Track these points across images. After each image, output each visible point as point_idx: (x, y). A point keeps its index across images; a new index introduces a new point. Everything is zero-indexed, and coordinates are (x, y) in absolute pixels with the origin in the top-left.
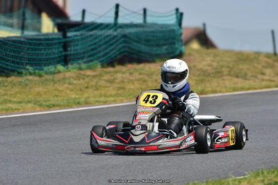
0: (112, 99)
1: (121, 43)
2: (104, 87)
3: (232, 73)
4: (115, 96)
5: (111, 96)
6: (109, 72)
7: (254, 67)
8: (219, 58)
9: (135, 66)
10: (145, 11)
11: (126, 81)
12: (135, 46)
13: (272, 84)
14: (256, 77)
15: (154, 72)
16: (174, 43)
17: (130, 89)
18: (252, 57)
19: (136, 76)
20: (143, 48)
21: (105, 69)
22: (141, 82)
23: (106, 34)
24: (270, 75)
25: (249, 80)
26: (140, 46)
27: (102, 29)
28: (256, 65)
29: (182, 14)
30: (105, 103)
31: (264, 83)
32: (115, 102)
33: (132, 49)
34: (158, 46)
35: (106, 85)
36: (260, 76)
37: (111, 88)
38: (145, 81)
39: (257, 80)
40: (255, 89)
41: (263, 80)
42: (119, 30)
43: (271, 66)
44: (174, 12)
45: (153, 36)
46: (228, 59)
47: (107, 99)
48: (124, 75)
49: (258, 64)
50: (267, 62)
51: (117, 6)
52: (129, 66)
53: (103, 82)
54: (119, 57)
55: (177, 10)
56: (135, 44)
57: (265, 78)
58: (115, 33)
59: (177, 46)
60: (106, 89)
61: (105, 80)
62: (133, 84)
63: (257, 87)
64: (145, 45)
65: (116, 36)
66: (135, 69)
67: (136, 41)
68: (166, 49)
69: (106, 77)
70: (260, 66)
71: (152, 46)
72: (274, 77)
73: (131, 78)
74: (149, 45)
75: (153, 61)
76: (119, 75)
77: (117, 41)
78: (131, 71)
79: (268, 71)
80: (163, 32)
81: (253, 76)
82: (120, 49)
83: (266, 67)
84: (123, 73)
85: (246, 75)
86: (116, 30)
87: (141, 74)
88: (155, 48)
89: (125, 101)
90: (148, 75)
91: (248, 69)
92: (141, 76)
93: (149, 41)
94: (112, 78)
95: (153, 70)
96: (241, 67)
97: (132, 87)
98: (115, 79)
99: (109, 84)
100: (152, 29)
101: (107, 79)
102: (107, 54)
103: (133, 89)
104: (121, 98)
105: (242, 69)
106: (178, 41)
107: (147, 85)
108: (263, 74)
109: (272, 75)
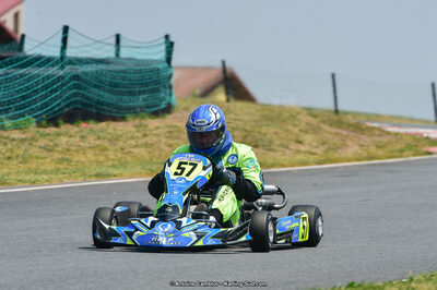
0: (46, 177)
1: (70, 89)
2: (37, 158)
3: (249, 139)
4: (52, 172)
5: (45, 172)
6: (48, 134)
7: (286, 130)
8: (232, 116)
9: (92, 125)
10: (118, 37)
11: (73, 148)
12: (94, 93)
13: (312, 158)
14: (287, 148)
15: (122, 136)
16: (158, 91)
17: (78, 162)
18: (286, 115)
19: (92, 140)
20: (107, 97)
21: (42, 130)
22: (98, 152)
23: (46, 74)
24: (310, 144)
25: (275, 151)
26: (101, 93)
27: (39, 66)
28: (290, 127)
29: (172, 44)
30: (33, 183)
31: (299, 157)
32: (49, 181)
33: (88, 98)
34: (131, 94)
35: (40, 155)
36: (293, 146)
37: (48, 160)
38: (104, 150)
39: (288, 152)
40: (283, 166)
41: (298, 152)
42: (67, 68)
43: (316, 130)
44: (163, 40)
45: (124, 79)
46: (247, 118)
47: (37, 177)
48: (71, 139)
49: (295, 126)
50: (307, 124)
51: (66, 29)
52: (83, 125)
53: (36, 149)
54: (66, 110)
55: (167, 37)
56: (92, 89)
57: (302, 148)
58: (61, 73)
59: (162, 95)
60: (40, 161)
61: (40, 147)
62: (84, 154)
63: (285, 163)
64: (110, 92)
65: (62, 77)
66: (91, 130)
67: (96, 86)
68: (145, 100)
69: (42, 142)
70: (296, 130)
71: (122, 93)
72: (316, 147)
73: (82, 144)
74: (117, 93)
75: (123, 119)
76: (64, 139)
77: (63, 85)
78: (85, 133)
79: (308, 138)
80: (140, 71)
81: (282, 146)
82: (67, 98)
83: (306, 132)
84: (70, 135)
85: (271, 143)
86: (62, 67)
87: (99, 138)
88: (126, 98)
89: (66, 181)
90: (110, 141)
91: (276, 133)
92: (98, 142)
93: (116, 85)
94: (51, 144)
95: (120, 133)
96: (264, 130)
97: (83, 158)
98: (56, 145)
99: (45, 154)
100: (123, 68)
101: (43, 145)
102: (46, 105)
103: (83, 163)
104: (60, 176)
105: (266, 134)
106: (165, 87)
107: (106, 156)
108: (300, 142)
109: (314, 144)
